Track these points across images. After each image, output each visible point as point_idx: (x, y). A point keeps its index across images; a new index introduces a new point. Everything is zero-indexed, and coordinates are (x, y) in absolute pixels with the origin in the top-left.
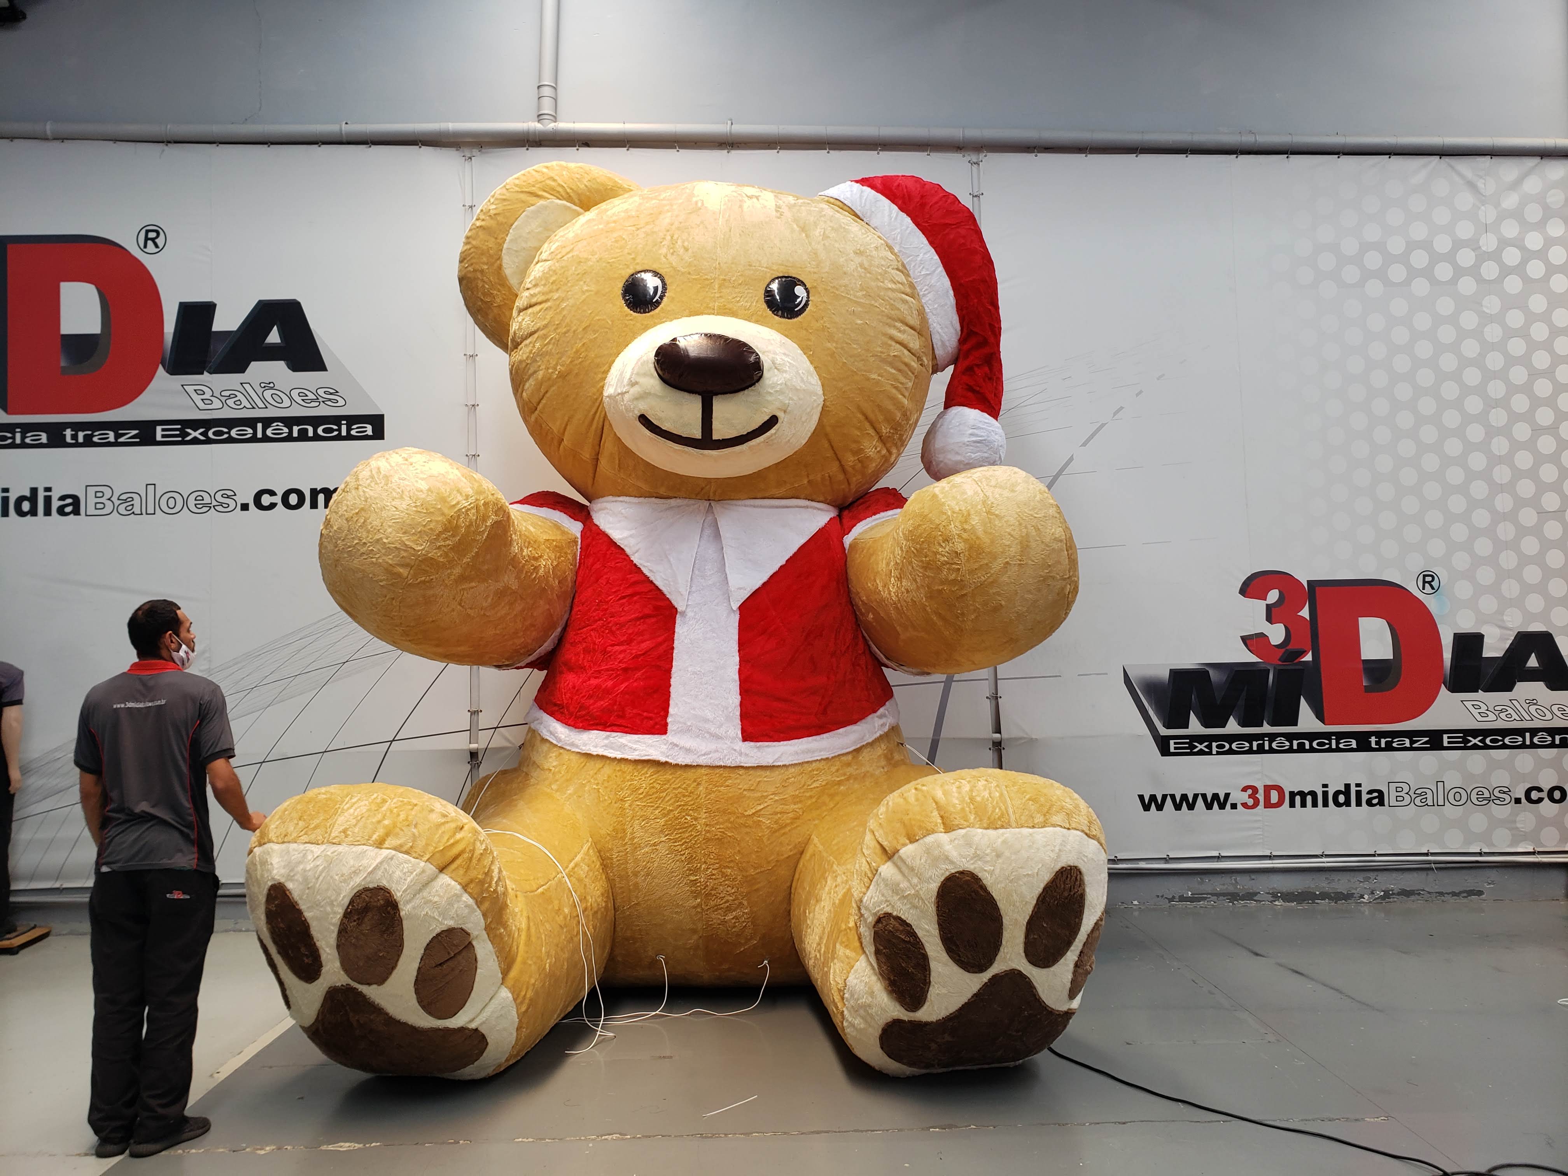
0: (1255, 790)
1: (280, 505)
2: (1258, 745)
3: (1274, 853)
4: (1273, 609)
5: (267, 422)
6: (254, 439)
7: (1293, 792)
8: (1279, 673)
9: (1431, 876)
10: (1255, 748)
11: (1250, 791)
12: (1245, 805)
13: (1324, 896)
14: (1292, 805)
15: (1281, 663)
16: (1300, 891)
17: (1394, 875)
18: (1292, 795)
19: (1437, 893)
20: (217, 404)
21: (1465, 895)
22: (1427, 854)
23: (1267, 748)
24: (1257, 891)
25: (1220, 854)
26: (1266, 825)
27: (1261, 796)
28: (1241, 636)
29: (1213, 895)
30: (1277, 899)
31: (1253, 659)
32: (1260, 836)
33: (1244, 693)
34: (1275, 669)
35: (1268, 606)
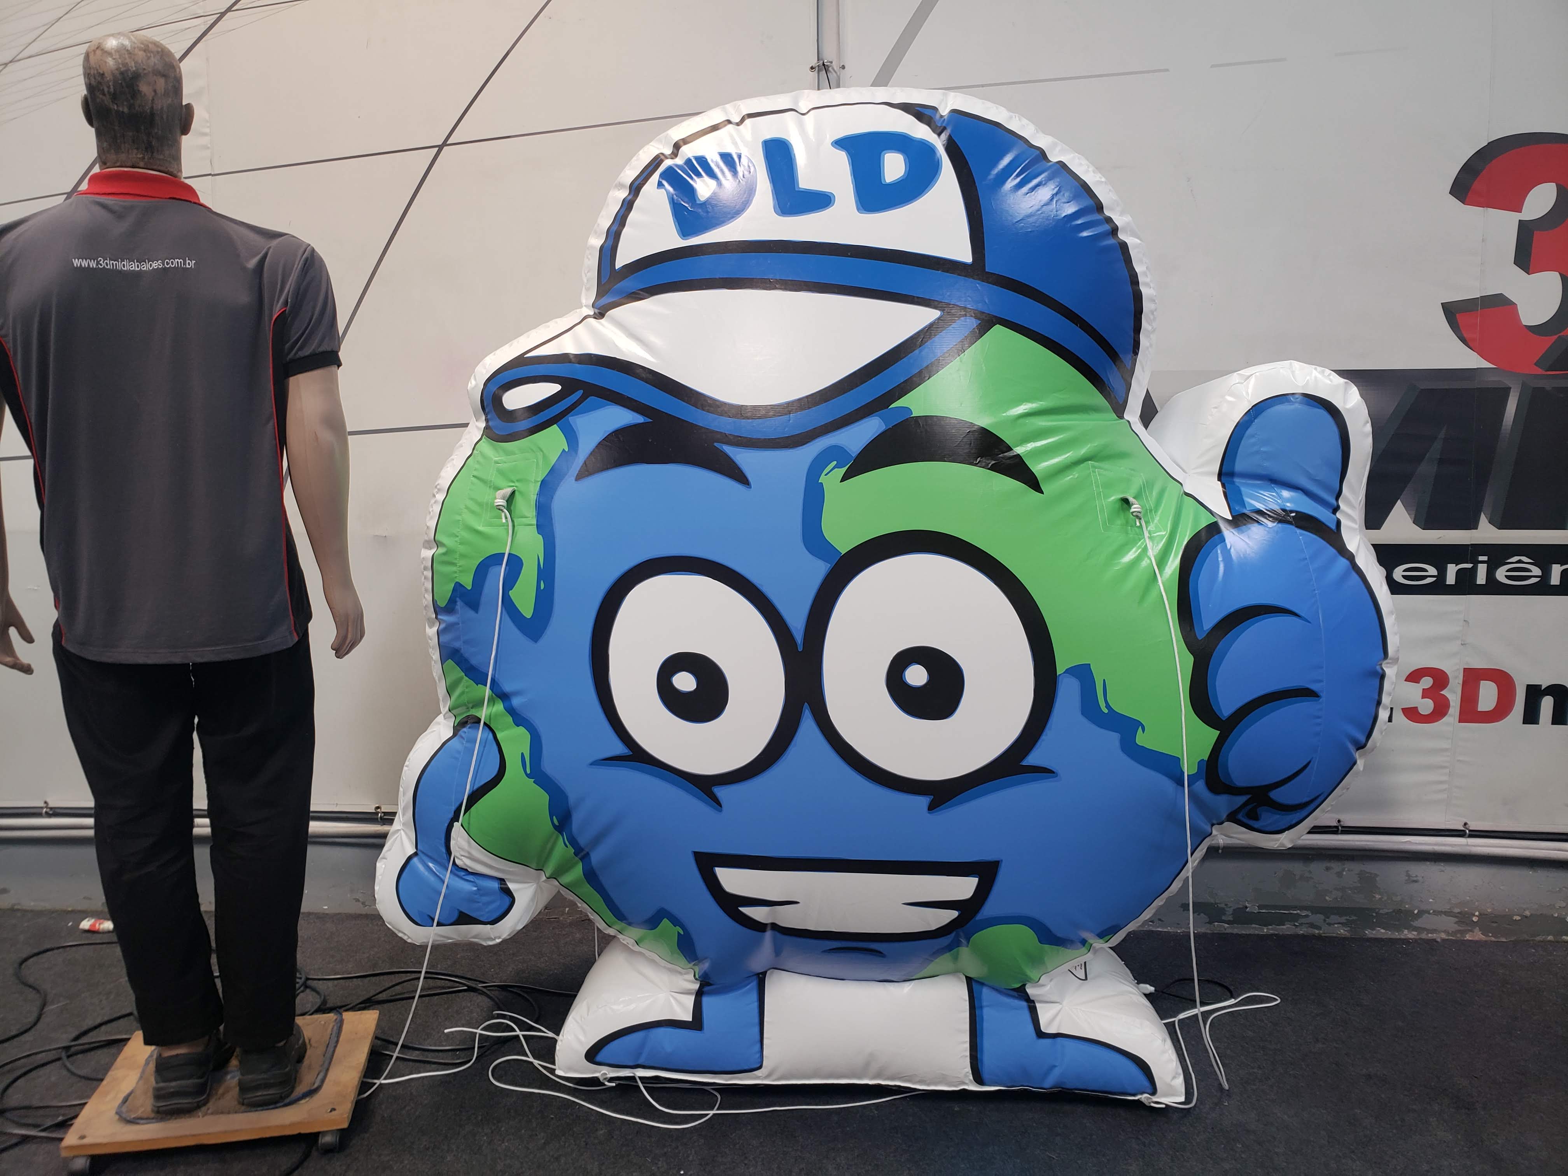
0: (1440, 679)
2: (1459, 573)
3: (1474, 825)
4: (1535, 232)
7: (1541, 686)
8: (1534, 399)
10: (1451, 579)
11: (1427, 682)
12: (1412, 713)
14: (1531, 716)
15: (1540, 371)
16: (1527, 913)
18: (1534, 693)
23: (1481, 579)
24: (1424, 907)
25: (1339, 821)
26: (1458, 761)
27: (1455, 692)
28: (1442, 304)
29: (1315, 910)
30: (1470, 928)
31: (1469, 360)
32: (1445, 786)
33: (1437, 446)
34: (1524, 386)
35: (1523, 226)
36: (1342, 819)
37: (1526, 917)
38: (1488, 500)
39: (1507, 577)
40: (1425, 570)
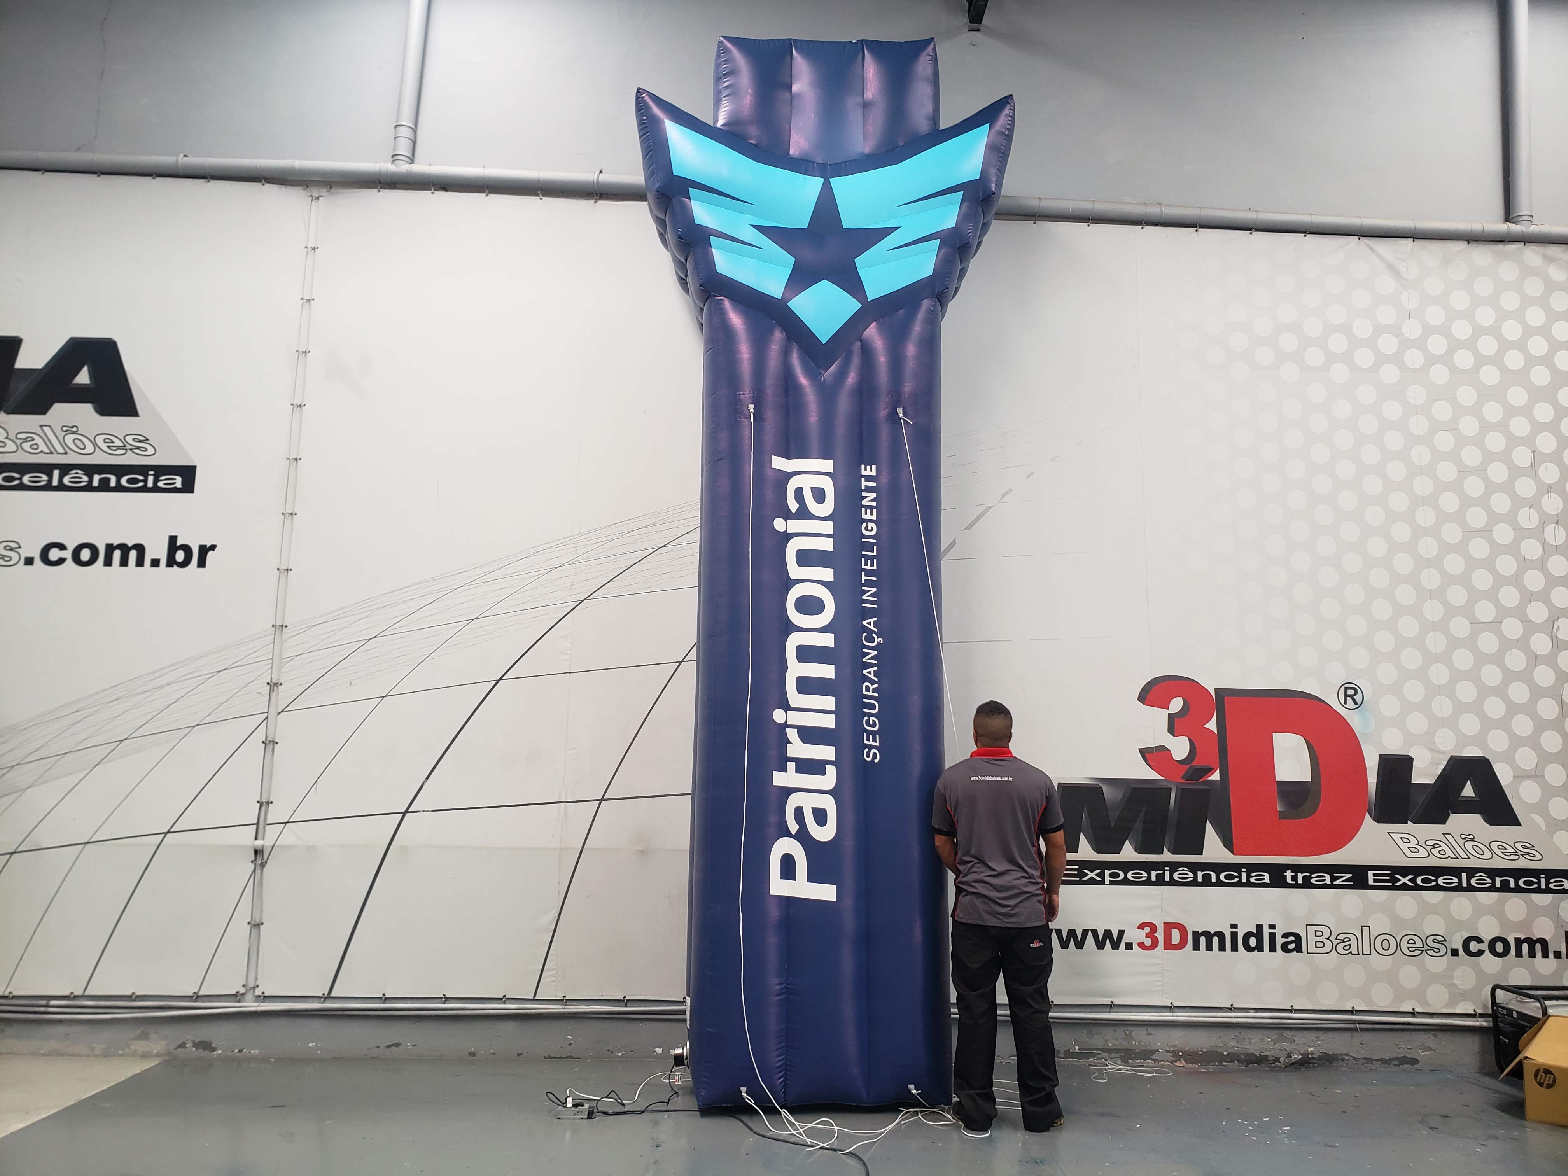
0: (1153, 928)
1: (70, 561)
2: (1157, 875)
3: (1175, 1004)
4: (1175, 719)
6: (48, 487)
7: (1198, 931)
8: (1183, 793)
9: (1358, 1038)
10: (1154, 879)
11: (1147, 929)
12: (1141, 945)
13: (1233, 1057)
14: (1196, 947)
15: (1184, 781)
16: (1205, 1050)
17: (1313, 1035)
18: (1197, 935)
19: (1363, 1058)
20: (11, 446)
21: (1397, 1063)
22: (1351, 1012)
23: (1167, 879)
24: (1156, 1048)
25: (1112, 1002)
26: (1166, 970)
27: (1159, 934)
28: (1139, 749)
29: (1104, 1050)
30: (1178, 1059)
31: (1153, 775)
32: (1159, 983)
33: (1142, 815)
34: (1177, 788)
35: (1170, 716)
36: (1113, 1001)
37: (1205, 1052)
38: (1167, 840)
39: (1178, 877)
40: (1142, 874)
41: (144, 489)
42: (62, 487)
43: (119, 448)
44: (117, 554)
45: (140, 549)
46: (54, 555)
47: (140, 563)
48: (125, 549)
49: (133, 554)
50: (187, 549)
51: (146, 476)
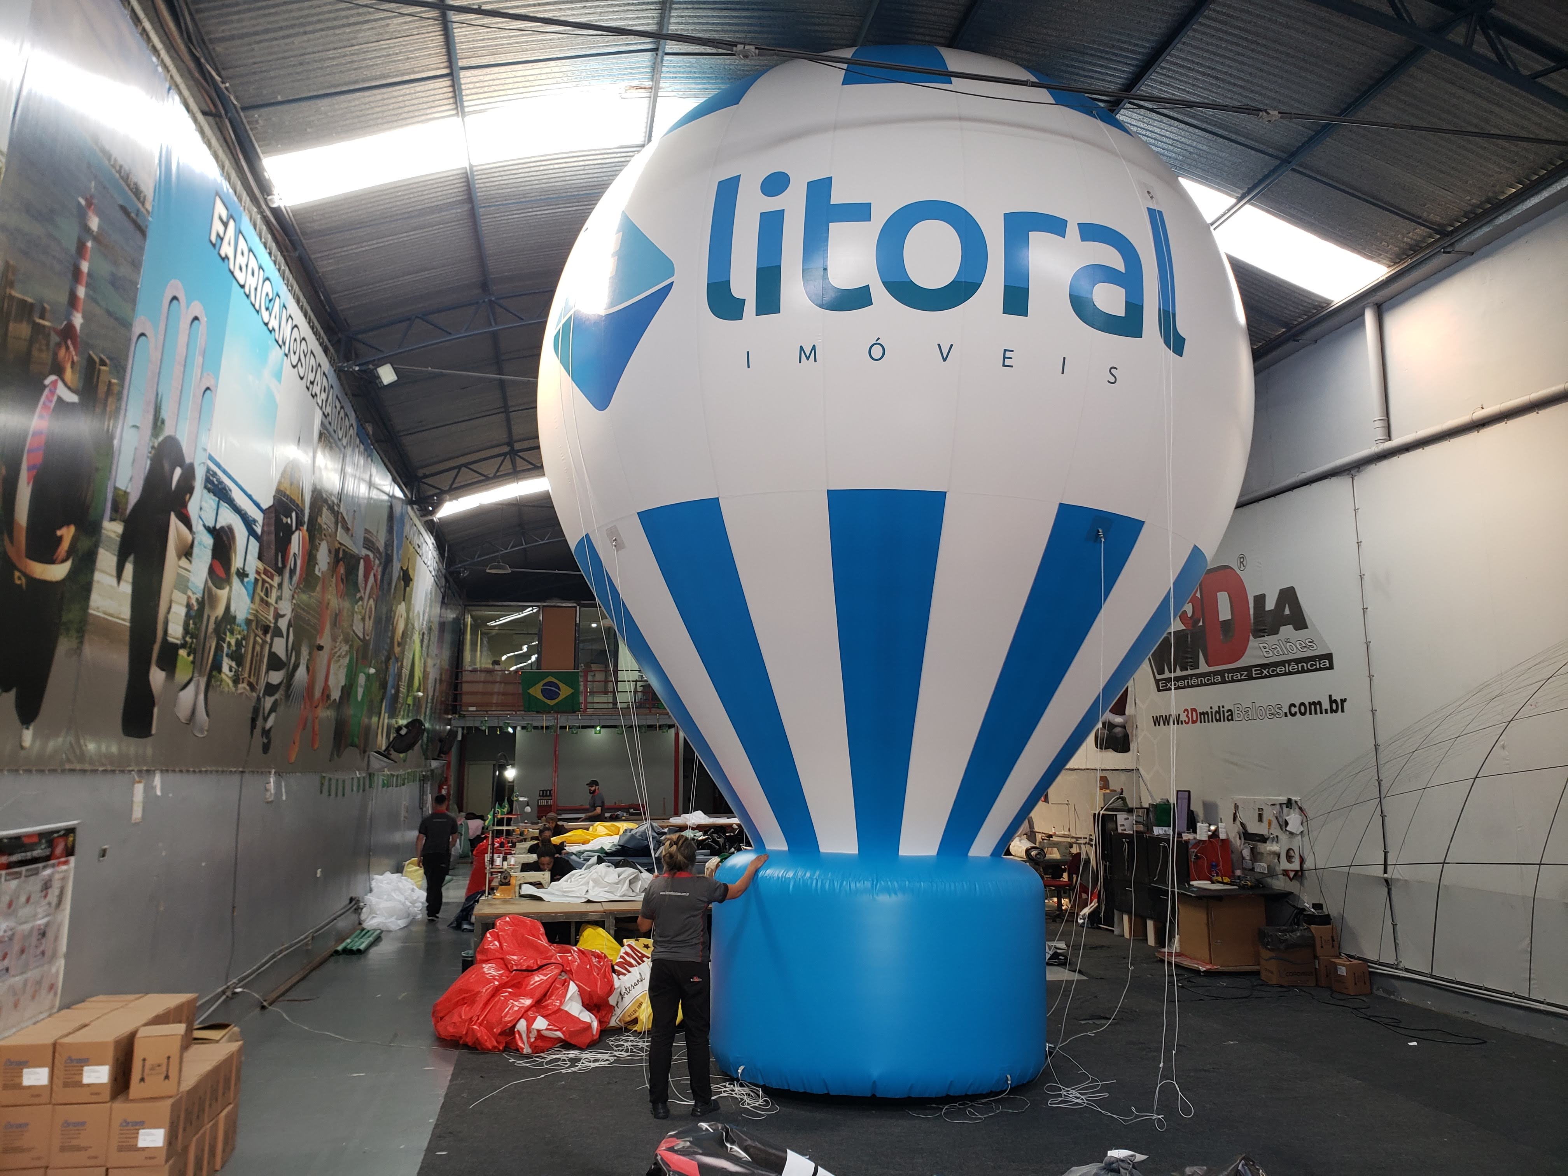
1: (1298, 714)
5: (1289, 662)
6: (1285, 674)
20: (1271, 654)
41: (1316, 670)
42: (1290, 673)
43: (1305, 647)
44: (1313, 707)
45: (1319, 703)
46: (1293, 710)
47: (1321, 713)
48: (1314, 704)
49: (1318, 706)
50: (1335, 701)
51: (1315, 661)
